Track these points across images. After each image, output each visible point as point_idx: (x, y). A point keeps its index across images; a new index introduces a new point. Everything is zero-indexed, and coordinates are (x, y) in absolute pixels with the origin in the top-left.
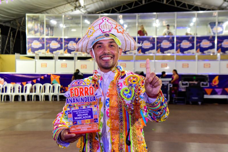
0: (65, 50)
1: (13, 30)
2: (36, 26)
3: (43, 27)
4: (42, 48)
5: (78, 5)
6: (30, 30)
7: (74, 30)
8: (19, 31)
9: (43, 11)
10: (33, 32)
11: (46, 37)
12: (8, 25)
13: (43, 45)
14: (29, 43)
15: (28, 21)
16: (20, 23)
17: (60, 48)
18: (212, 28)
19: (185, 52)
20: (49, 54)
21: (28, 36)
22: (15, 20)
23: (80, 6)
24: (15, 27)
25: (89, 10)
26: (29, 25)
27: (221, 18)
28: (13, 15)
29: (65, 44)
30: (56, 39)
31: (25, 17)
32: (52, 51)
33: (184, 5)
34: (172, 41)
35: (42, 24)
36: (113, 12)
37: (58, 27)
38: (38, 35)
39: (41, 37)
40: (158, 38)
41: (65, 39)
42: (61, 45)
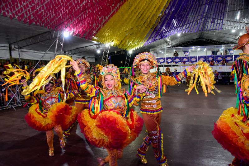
0: (166, 63)
11: (158, 58)
17: (164, 62)
18: (229, 51)
30: (162, 58)
32: (161, 63)
34: (213, 57)
40: (207, 56)
41: (166, 58)
42: (165, 60)
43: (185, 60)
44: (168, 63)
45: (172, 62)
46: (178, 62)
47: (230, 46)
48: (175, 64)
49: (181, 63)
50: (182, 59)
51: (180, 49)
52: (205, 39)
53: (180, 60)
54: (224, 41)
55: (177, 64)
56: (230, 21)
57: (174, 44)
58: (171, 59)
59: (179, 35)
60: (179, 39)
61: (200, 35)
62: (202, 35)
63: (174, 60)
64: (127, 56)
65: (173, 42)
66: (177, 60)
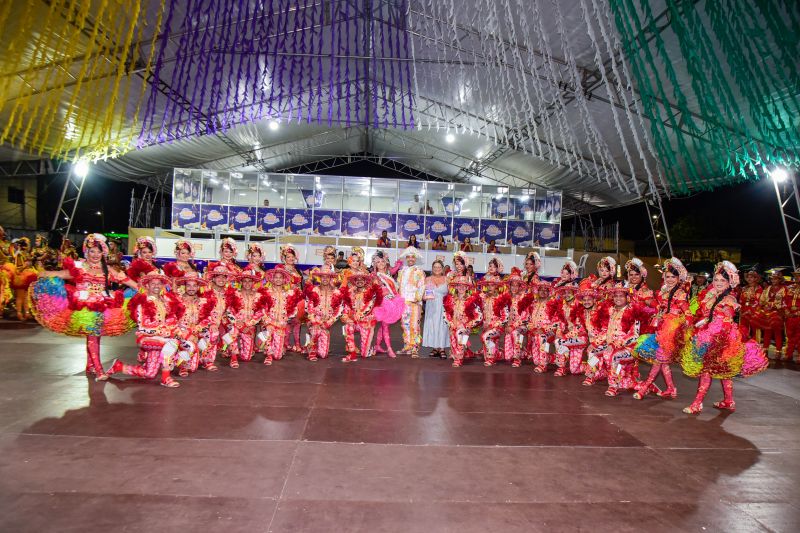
0: (230, 225)
1: (150, 190)
3: (197, 189)
4: (195, 220)
5: (253, 158)
6: (177, 192)
7: (243, 194)
8: (159, 194)
9: (198, 164)
10: (182, 195)
11: (201, 203)
12: (143, 182)
13: (197, 215)
14: (175, 210)
15: (176, 178)
16: (162, 181)
17: (223, 222)
18: (446, 205)
20: (206, 230)
21: (175, 201)
22: (154, 175)
23: (256, 159)
24: (155, 187)
25: (267, 165)
26: (177, 185)
27: (458, 194)
28: (153, 169)
29: (232, 215)
30: (217, 208)
31: (172, 171)
32: (210, 225)
33: (407, 169)
34: (392, 219)
35: (197, 184)
36: (303, 170)
37: (220, 187)
38: (189, 200)
40: (372, 215)
41: (232, 208)
42: (225, 217)
43: (298, 220)
44: (238, 226)
45: (251, 223)
46: (272, 226)
47: (446, 188)
48: (263, 233)
49: (282, 229)
50: (288, 217)
51: (282, 180)
52: (380, 158)
53: (281, 220)
54: (434, 171)
55: (271, 232)
56: (440, 104)
57: (272, 162)
58: (250, 211)
59: (274, 126)
60: (289, 147)
61: (364, 144)
62: (370, 144)
63: (259, 216)
64: (67, 184)
65: (269, 153)
66: (270, 219)
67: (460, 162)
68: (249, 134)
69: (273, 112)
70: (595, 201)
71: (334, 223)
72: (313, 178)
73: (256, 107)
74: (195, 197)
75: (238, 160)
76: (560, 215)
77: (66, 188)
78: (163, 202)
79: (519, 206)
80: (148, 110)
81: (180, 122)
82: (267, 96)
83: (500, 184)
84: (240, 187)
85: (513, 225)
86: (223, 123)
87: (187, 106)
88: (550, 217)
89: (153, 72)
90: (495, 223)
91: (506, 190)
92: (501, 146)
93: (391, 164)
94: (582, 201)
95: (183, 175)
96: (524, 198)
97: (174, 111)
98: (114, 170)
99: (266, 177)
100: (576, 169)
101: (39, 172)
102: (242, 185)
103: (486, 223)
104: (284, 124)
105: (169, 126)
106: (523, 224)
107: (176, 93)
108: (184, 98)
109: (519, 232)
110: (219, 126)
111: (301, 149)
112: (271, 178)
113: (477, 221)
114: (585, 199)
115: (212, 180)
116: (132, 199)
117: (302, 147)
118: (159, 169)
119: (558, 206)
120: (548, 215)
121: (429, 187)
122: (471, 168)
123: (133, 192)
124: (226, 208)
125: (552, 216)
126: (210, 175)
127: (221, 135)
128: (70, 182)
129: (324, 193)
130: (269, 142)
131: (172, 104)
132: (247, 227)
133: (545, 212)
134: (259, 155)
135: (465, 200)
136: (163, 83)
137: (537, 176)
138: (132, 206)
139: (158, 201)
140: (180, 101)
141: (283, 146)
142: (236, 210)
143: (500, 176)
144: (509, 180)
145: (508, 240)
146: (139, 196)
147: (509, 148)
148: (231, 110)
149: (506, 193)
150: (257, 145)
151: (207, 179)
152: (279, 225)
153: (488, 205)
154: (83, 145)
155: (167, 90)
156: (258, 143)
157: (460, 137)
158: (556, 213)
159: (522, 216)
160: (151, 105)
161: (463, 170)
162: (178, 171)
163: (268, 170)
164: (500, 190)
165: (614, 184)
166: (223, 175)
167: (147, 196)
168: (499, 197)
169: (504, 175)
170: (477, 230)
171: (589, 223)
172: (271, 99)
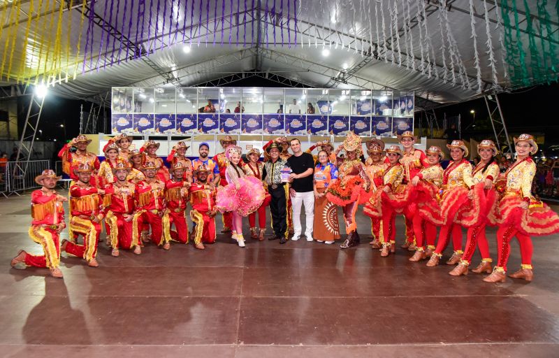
0: (156, 129)
1: (96, 105)
2: (123, 102)
3: (130, 103)
4: (129, 126)
5: (171, 77)
6: (115, 106)
7: (165, 106)
8: (102, 108)
9: (130, 84)
10: (118, 108)
11: (133, 113)
12: (90, 100)
13: (131, 122)
14: (114, 120)
15: (114, 95)
16: (104, 98)
17: (151, 126)
18: (320, 107)
19: (296, 132)
20: (138, 134)
21: (114, 112)
22: (98, 94)
23: (173, 78)
24: (98, 103)
25: (182, 83)
26: (115, 100)
27: (330, 97)
28: (96, 89)
29: (157, 121)
30: (145, 116)
31: (110, 90)
32: (141, 129)
34: (280, 119)
35: (130, 98)
36: (209, 85)
37: (147, 102)
38: (124, 112)
39: (128, 113)
40: (265, 116)
41: (157, 116)
42: (152, 123)
44: (162, 129)
45: (172, 127)
46: (188, 129)
48: (179, 134)
49: (196, 130)
50: (200, 121)
51: (195, 92)
53: (195, 123)
55: (188, 133)
57: (185, 80)
58: (171, 118)
59: (187, 50)
60: (198, 67)
61: (255, 63)
62: (260, 63)
63: (178, 121)
64: (31, 103)
65: (183, 72)
66: (186, 123)
67: (330, 73)
68: (167, 57)
69: (186, 38)
70: (437, 99)
71: (236, 124)
72: (218, 90)
73: (172, 35)
74: (129, 109)
75: (161, 79)
76: (412, 111)
77: (31, 106)
78: (105, 114)
79: (377, 105)
80: (88, 40)
81: (114, 51)
82: (181, 26)
83: (361, 88)
84: (162, 100)
85: (376, 120)
86: (147, 49)
87: (118, 36)
88: (403, 113)
89: (89, 7)
90: (362, 119)
91: (368, 92)
92: (366, 57)
93: (275, 78)
94: (427, 100)
95: (119, 93)
96: (383, 98)
97: (108, 40)
98: (67, 91)
99: (182, 91)
100: (427, 73)
101: (10, 94)
102: (164, 98)
103: (354, 119)
104: (195, 48)
105: (106, 54)
106: (383, 119)
107: (109, 25)
108: (115, 29)
109: (381, 125)
110: (144, 52)
111: (208, 69)
112: (186, 92)
113: (347, 118)
114: (430, 98)
115: (141, 95)
116: (82, 113)
117: (207, 67)
118: (100, 88)
119: (411, 104)
120: (402, 111)
121: (309, 93)
122: (339, 78)
123: (82, 107)
124: (152, 116)
125: (405, 112)
126: (139, 91)
127: (146, 59)
128: (34, 102)
129: (226, 101)
130: (183, 64)
131: (106, 34)
132: (169, 130)
133: (400, 108)
134: (175, 74)
135: (335, 103)
136: (98, 17)
137: (392, 82)
138: (81, 118)
139: (102, 114)
140: (113, 31)
141: (193, 67)
142: (160, 117)
143: (362, 82)
144: (369, 86)
145: (372, 132)
146: (86, 110)
147: (373, 58)
148: (152, 39)
149: (370, 95)
150: (173, 67)
151: (136, 95)
152: (193, 127)
153: (354, 105)
154: (40, 72)
155: (101, 23)
156: (174, 65)
157: (333, 51)
158: (409, 109)
159: (381, 113)
160: (90, 37)
161: (333, 79)
162: (115, 89)
163: (183, 86)
164: (364, 93)
165: (459, 84)
166: (149, 91)
167: (93, 110)
168: (363, 98)
169: (364, 82)
170: (347, 125)
171: (433, 117)
172: (184, 28)
